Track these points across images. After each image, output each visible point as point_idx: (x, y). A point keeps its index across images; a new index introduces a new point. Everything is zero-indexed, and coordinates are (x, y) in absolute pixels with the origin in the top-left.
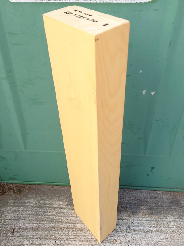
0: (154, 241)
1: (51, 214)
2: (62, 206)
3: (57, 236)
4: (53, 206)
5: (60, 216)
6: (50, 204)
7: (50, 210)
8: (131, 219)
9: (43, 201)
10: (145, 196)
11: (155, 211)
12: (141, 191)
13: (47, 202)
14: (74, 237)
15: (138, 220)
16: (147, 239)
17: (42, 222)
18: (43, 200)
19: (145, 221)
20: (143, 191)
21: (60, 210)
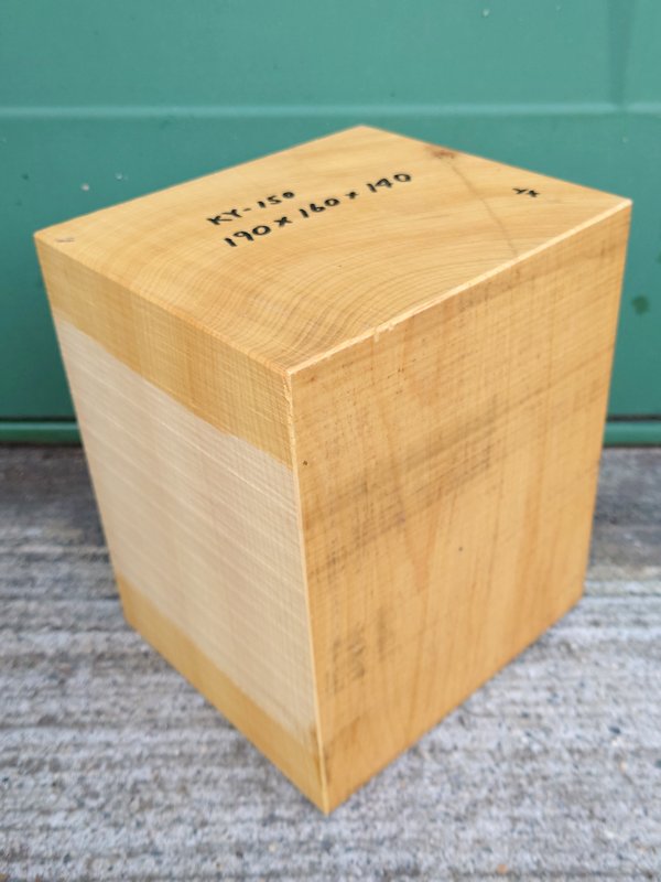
2: (40, 549)
14: (102, 704)
19: (642, 595)
21: (24, 568)
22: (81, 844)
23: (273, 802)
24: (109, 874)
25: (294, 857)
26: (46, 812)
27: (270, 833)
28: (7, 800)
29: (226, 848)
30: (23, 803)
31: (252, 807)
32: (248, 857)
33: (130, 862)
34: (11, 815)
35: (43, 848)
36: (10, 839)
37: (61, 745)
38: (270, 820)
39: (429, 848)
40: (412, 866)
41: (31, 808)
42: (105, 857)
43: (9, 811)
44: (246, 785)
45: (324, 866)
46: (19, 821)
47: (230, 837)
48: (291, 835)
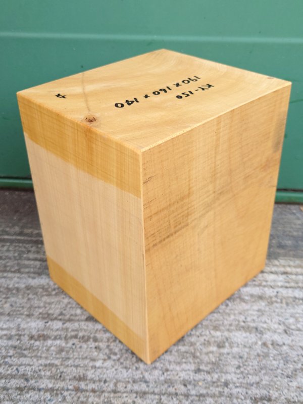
22: (111, 375)
23: (198, 363)
24: (125, 390)
25: (211, 388)
26: (93, 360)
27: (198, 377)
28: (75, 353)
29: (179, 382)
30: (82, 355)
31: (189, 364)
32: (189, 387)
33: (134, 385)
34: (77, 360)
35: (93, 376)
36: (78, 371)
37: (97, 330)
38: (198, 371)
39: (275, 389)
40: (268, 397)
41: (86, 358)
42: (123, 382)
43: (76, 358)
44: (185, 354)
45: (226, 393)
46: (81, 363)
47: (180, 377)
48: (209, 378)
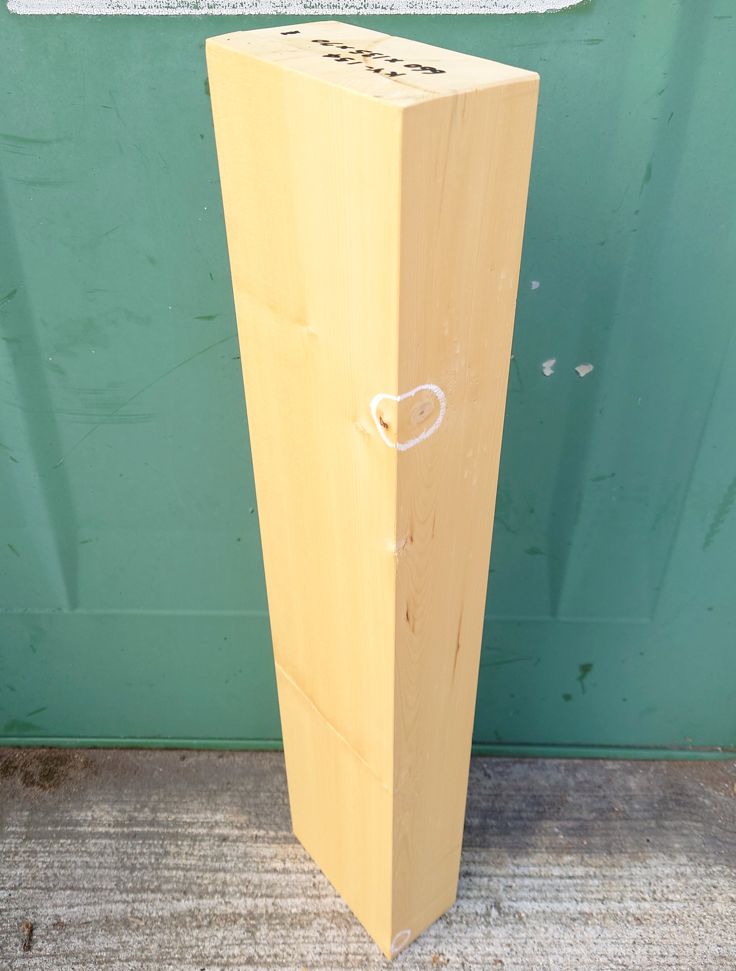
0: (597, 957)
1: (182, 862)
2: (225, 831)
3: (209, 948)
4: (190, 830)
5: (216, 871)
6: (176, 823)
7: (177, 845)
8: (503, 872)
9: (146, 814)
10: (557, 783)
11: (597, 841)
12: (540, 761)
13: (162, 816)
14: (277, 950)
15: (530, 876)
16: (569, 950)
17: (145, 896)
18: (146, 809)
19: (561, 877)
20: (547, 762)
21: (219, 846)
